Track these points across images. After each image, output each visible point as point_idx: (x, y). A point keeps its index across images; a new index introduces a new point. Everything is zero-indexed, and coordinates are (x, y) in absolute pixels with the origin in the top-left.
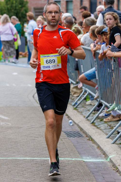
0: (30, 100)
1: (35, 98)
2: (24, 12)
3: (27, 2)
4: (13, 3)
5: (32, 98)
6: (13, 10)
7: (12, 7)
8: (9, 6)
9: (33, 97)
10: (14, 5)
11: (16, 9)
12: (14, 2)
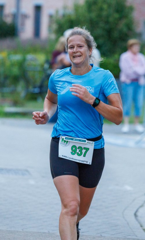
0: (128, 224)
1: (139, 218)
2: (125, 30)
3: (131, 9)
4: (101, 9)
5: (133, 217)
6: (102, 25)
7: (99, 16)
8: (93, 15)
9: (135, 215)
10: (104, 13)
11: (107, 22)
12: (105, 6)
